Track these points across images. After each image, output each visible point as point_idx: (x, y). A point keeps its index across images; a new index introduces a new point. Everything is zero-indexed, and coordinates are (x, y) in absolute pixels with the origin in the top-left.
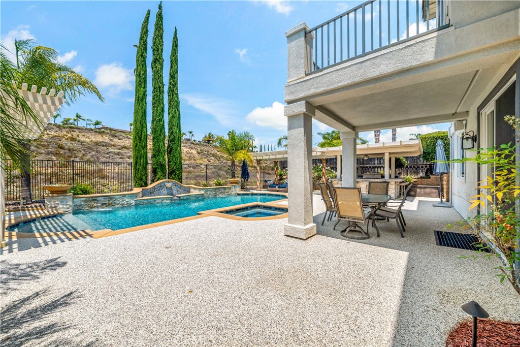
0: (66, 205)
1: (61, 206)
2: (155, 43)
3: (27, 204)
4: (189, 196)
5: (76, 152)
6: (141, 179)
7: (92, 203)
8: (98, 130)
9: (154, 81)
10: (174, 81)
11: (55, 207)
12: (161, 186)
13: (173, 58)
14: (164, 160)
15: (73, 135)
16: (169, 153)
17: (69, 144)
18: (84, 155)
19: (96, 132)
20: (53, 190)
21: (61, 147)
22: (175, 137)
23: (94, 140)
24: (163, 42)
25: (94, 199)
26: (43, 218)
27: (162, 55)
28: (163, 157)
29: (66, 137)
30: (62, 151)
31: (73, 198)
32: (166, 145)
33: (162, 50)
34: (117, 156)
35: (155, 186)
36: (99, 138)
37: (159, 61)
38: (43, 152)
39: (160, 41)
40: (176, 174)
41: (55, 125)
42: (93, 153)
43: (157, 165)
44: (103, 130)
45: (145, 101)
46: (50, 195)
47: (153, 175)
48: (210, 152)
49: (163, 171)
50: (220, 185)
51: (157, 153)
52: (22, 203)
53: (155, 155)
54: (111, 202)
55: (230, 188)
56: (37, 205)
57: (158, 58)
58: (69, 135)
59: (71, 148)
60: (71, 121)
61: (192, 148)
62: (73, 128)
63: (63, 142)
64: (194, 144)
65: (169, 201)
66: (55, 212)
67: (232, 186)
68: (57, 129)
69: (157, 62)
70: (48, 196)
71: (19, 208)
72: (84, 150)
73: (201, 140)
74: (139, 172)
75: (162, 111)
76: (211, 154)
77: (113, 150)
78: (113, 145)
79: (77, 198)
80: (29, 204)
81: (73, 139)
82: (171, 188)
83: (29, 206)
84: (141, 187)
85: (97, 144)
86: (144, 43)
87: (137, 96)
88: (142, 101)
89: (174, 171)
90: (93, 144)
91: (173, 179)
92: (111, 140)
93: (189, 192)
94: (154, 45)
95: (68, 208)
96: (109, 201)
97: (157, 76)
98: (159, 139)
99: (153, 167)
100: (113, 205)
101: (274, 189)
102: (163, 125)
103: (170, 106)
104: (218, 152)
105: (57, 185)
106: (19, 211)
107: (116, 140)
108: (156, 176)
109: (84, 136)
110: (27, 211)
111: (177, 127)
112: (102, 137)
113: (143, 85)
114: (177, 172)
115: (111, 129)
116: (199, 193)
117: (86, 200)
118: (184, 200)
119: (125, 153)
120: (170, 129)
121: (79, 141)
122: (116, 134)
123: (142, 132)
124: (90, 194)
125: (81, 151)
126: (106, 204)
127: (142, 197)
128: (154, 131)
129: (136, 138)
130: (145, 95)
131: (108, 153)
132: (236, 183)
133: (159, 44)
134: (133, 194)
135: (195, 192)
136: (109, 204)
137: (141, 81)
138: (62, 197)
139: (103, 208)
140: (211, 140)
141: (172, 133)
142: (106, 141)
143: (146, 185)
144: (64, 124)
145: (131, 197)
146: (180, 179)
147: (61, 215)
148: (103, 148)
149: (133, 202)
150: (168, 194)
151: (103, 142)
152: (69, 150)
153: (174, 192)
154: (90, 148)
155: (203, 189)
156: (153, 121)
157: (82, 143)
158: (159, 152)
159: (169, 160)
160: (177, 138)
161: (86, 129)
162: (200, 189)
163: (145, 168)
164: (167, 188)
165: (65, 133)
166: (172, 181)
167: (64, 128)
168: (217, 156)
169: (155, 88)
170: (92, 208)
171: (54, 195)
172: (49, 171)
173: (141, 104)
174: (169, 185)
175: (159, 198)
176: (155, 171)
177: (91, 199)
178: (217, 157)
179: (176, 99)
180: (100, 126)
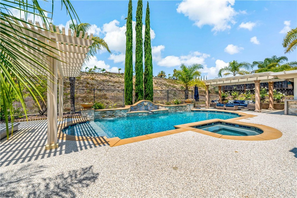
0: (91, 115)
1: (88, 116)
2: (138, 14)
3: (73, 114)
4: (159, 111)
5: (94, 86)
6: (129, 100)
7: (104, 115)
8: (104, 74)
9: (137, 37)
10: (148, 36)
11: (86, 117)
12: (141, 104)
13: (147, 21)
14: (143, 87)
15: (93, 77)
16: (145, 82)
17: (91, 82)
18: (97, 87)
19: (103, 75)
20: (85, 106)
21: (88, 84)
22: (149, 72)
23: (102, 79)
24: (142, 12)
25: (105, 112)
26: (80, 123)
27: (141, 20)
28: (142, 86)
29: (90, 78)
30: (88, 85)
31: (95, 111)
32: (144, 78)
33: (142, 17)
34: (113, 87)
35: (137, 104)
36: (104, 78)
37: (140, 25)
38: (81, 86)
39: (141, 12)
40: (149, 96)
41: (86, 72)
42: (102, 86)
43: (139, 91)
44: (106, 73)
45: (132, 51)
46: (84, 109)
47: (136, 97)
48: (162, 82)
49: (142, 94)
50: (178, 104)
51: (138, 83)
52: (71, 113)
53: (137, 84)
54: (114, 114)
55: (186, 106)
56: (78, 114)
57: (139, 22)
58: (91, 77)
59: (92, 83)
60: (92, 70)
62: (93, 73)
63: (89, 81)
65: (146, 115)
66: (86, 119)
67: (188, 104)
68: (87, 75)
69: (139, 25)
70: (83, 110)
71: (69, 116)
72: (98, 84)
73: (157, 76)
74: (128, 95)
75: (141, 56)
76: (163, 84)
77: (110, 84)
78: (111, 81)
79: (96, 111)
80: (74, 114)
81: (93, 79)
82: (147, 106)
83: (74, 115)
84: (129, 105)
85: (103, 81)
86: (131, 14)
87: (127, 48)
88: (130, 51)
89: (148, 94)
90: (102, 81)
91: (147, 99)
92: (110, 78)
93: (158, 109)
94: (137, 15)
95: (92, 117)
96: (113, 114)
97: (139, 34)
98: (140, 74)
99: (136, 92)
100: (114, 116)
101: (221, 107)
102: (142, 65)
103: (146, 53)
104: (167, 82)
105: (87, 104)
106: (69, 118)
107: (112, 78)
108: (138, 98)
109: (98, 77)
110: (73, 118)
111: (150, 65)
112: (106, 77)
113: (131, 41)
114: (150, 95)
115: (110, 73)
116: (165, 110)
117: (101, 113)
118: (156, 114)
119: (117, 85)
120: (146, 67)
121: (95, 80)
122: (112, 75)
123: (130, 70)
124: (102, 109)
125: (96, 85)
126: (111, 115)
127: (131, 111)
128: (137, 69)
129: (126, 74)
130: (131, 47)
131: (108, 86)
132: (190, 102)
133: (140, 14)
134: (126, 109)
135: (162, 109)
136: (113, 116)
137: (129, 38)
138: (89, 111)
139: (110, 118)
140: (163, 76)
141: (147, 70)
142: (107, 79)
143: (132, 104)
144: (90, 72)
145: (125, 111)
146: (152, 100)
147: (88, 121)
148: (106, 83)
149: (125, 114)
150: (146, 110)
151: (106, 80)
152: (91, 85)
153: (149, 108)
154: (100, 83)
155: (168, 107)
156: (136, 63)
157: (97, 81)
158: (140, 82)
159: (145, 87)
160: (150, 73)
161: (99, 74)
162: (166, 107)
163: (132, 93)
164: (144, 105)
165: (90, 76)
166: (148, 101)
167: (89, 74)
168: (167, 85)
169: (137, 42)
170: (104, 117)
171: (86, 109)
172: (83, 95)
173: (130, 52)
174: (146, 104)
175: (141, 112)
176: (137, 95)
177: (103, 112)
179: (150, 47)
180: (105, 72)
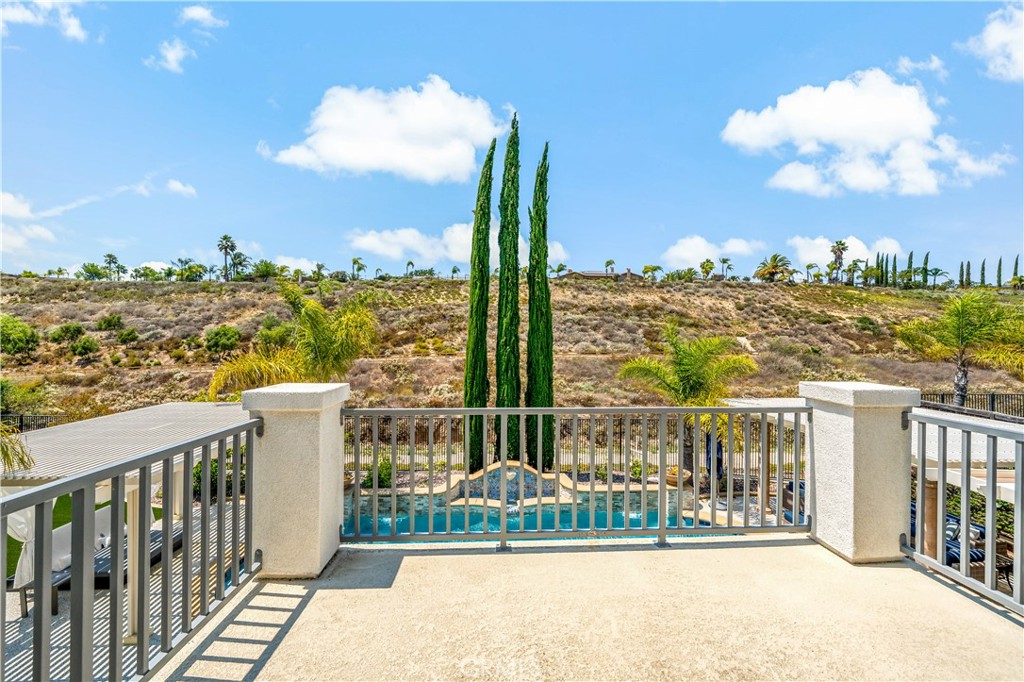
8: (558, 281)
12: (495, 477)
19: (556, 284)
34: (577, 327)
36: (558, 296)
37: (508, 228)
44: (566, 279)
48: (772, 302)
57: (506, 224)
61: (724, 297)
64: (731, 286)
73: (750, 276)
76: (773, 307)
77: (573, 316)
78: (576, 307)
82: (514, 482)
86: (481, 206)
92: (574, 296)
112: (563, 292)
115: (577, 276)
119: (591, 319)
122: (584, 285)
131: (564, 323)
135: (563, 495)
140: (777, 273)
142: (567, 299)
151: (562, 302)
166: (517, 468)
168: (789, 312)
174: (510, 475)
178: (790, 316)
180: (563, 273)
